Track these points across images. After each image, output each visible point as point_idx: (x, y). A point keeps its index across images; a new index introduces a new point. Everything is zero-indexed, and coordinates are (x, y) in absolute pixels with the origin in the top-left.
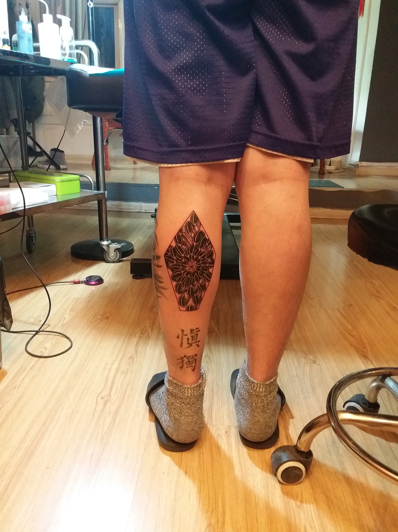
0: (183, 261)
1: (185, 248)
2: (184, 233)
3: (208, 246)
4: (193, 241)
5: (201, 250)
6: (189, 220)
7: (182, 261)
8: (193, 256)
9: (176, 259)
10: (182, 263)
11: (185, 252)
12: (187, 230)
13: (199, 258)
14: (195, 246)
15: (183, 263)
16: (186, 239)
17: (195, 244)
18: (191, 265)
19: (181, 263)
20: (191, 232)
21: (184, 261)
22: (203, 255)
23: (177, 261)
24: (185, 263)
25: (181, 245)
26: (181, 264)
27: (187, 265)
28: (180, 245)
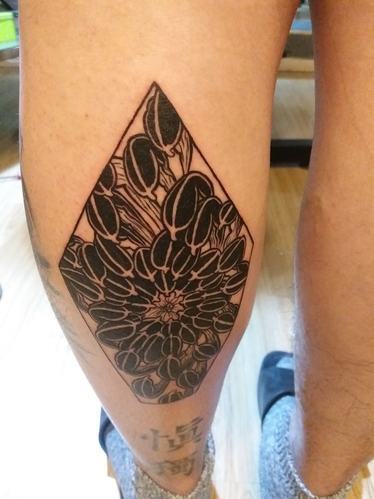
0: (133, 292)
1: (134, 247)
2: (122, 190)
3: (225, 226)
4: (162, 220)
5: (198, 250)
6: (138, 128)
7: (129, 293)
8: (169, 275)
9: (102, 285)
10: (128, 299)
11: (134, 264)
12: (134, 175)
13: (191, 276)
14: (174, 238)
15: (132, 299)
16: (136, 215)
17: (173, 230)
18: (162, 303)
19: (123, 299)
20: (153, 185)
21: (136, 294)
22: (206, 265)
23: (107, 293)
24: (140, 298)
25: (117, 238)
26: (125, 302)
27: (148, 306)
28: (113, 238)
